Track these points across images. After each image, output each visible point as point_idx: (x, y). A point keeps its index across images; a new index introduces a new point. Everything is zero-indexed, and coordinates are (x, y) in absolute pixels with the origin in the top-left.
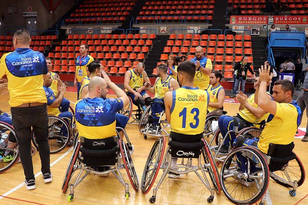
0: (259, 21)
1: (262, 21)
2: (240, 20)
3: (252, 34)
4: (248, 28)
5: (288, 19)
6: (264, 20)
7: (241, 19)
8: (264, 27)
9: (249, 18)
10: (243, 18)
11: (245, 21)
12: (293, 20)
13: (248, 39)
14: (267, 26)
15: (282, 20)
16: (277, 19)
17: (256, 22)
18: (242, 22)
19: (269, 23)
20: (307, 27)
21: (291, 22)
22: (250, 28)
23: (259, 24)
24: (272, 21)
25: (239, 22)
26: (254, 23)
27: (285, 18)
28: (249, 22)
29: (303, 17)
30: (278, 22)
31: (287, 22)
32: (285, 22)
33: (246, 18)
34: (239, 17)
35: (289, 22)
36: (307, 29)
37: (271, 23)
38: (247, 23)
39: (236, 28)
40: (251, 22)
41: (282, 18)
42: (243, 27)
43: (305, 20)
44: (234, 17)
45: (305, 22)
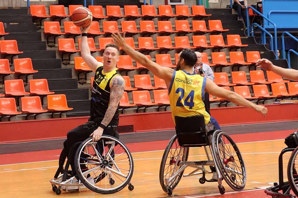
13: (203, 14)
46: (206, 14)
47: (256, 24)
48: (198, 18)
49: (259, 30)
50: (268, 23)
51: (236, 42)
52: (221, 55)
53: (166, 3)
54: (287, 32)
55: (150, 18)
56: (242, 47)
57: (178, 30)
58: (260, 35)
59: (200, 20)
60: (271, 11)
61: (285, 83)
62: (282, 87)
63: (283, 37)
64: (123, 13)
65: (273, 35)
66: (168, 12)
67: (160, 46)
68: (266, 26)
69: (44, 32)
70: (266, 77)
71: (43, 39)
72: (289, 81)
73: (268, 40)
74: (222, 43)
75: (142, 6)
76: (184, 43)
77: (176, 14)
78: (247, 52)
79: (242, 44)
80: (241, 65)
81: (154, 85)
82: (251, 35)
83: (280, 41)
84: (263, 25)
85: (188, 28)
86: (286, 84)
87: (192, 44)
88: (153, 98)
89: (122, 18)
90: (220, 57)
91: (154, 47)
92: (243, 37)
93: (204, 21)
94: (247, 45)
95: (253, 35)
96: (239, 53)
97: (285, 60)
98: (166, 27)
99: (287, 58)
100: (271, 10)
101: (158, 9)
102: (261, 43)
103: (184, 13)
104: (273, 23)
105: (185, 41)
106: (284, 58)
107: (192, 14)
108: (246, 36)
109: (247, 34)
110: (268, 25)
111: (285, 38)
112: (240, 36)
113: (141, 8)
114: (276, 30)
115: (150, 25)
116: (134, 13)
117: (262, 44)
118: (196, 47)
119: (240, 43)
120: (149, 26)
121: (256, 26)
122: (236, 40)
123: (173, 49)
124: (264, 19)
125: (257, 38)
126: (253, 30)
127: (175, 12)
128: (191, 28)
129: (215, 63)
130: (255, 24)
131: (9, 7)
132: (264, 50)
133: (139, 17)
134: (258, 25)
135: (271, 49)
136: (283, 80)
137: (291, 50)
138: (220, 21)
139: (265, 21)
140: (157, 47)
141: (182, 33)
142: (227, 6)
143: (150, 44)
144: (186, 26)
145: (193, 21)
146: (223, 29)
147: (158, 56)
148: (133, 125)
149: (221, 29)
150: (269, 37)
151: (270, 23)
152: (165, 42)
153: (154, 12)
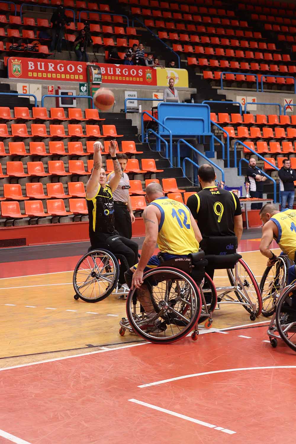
0: (70, 74)
1: (76, 73)
2: (30, 68)
3: (62, 103)
4: (50, 89)
5: (121, 72)
6: (80, 71)
8: (82, 87)
10: (36, 66)
11: (42, 72)
12: (129, 75)
13: (97, 118)
14: (86, 87)
15: (112, 73)
16: (103, 70)
17: (63, 76)
18: (36, 76)
19: (94, 80)
20: (155, 92)
21: (127, 79)
22: (54, 91)
23: (70, 80)
24: (100, 76)
25: (30, 74)
26: (61, 79)
27: (117, 69)
28: (49, 75)
29: (146, 70)
30: (106, 78)
31: (120, 78)
32: (117, 78)
33: (43, 64)
34: (29, 63)
35: (124, 79)
36: (156, 96)
37: (97, 80)
38: (47, 78)
39: (24, 90)
40: (54, 76)
41: (112, 69)
42: (40, 86)
43: (149, 75)
44: (16, 60)
45: (150, 81)
46: (100, 118)
47: (151, 129)
48: (92, 122)
49: (153, 136)
50: (164, 130)
51: (131, 149)
53: (57, 106)
55: (42, 121)
56: (136, 155)
57: (71, 135)
58: (154, 141)
59: (94, 125)
61: (181, 193)
62: (178, 197)
63: (178, 145)
64: (13, 115)
65: (168, 141)
66: (60, 115)
67: (52, 152)
68: (161, 132)
72: (185, 191)
75: (33, 108)
76: (77, 149)
77: (68, 118)
78: (142, 160)
79: (137, 151)
80: (136, 174)
81: (46, 193)
82: (145, 141)
83: (175, 148)
84: (158, 131)
85: (81, 133)
87: (85, 150)
88: (45, 207)
89: (12, 120)
91: (46, 152)
92: (137, 144)
93: (98, 126)
94: (142, 152)
95: (147, 142)
96: (134, 161)
97: (180, 168)
98: (59, 130)
99: (182, 165)
100: (166, 116)
101: (50, 111)
102: (155, 150)
103: (77, 117)
104: (168, 129)
105: (78, 147)
106: (179, 167)
107: (85, 118)
108: (140, 142)
109: (141, 140)
110: (164, 131)
111: (180, 145)
112: (135, 143)
113: (32, 110)
114: (171, 136)
115: (42, 129)
116: (24, 116)
117: (157, 151)
118: (90, 154)
119: (134, 150)
120: (40, 130)
121: (151, 132)
122: (130, 146)
123: (66, 155)
124: (160, 125)
125: (151, 144)
126: (147, 136)
127: (68, 116)
128: (84, 132)
130: (149, 130)
132: (159, 157)
133: (30, 120)
134: (153, 131)
135: (165, 156)
136: (179, 189)
137: (186, 158)
138: (114, 126)
139: (160, 128)
140: (49, 153)
141: (75, 139)
142: (122, 110)
143: (42, 149)
144: (80, 130)
145: (87, 126)
146: (118, 134)
147: (50, 162)
148: (25, 238)
149: (115, 135)
150: (164, 144)
151: (165, 130)
152: (58, 148)
153: (46, 115)
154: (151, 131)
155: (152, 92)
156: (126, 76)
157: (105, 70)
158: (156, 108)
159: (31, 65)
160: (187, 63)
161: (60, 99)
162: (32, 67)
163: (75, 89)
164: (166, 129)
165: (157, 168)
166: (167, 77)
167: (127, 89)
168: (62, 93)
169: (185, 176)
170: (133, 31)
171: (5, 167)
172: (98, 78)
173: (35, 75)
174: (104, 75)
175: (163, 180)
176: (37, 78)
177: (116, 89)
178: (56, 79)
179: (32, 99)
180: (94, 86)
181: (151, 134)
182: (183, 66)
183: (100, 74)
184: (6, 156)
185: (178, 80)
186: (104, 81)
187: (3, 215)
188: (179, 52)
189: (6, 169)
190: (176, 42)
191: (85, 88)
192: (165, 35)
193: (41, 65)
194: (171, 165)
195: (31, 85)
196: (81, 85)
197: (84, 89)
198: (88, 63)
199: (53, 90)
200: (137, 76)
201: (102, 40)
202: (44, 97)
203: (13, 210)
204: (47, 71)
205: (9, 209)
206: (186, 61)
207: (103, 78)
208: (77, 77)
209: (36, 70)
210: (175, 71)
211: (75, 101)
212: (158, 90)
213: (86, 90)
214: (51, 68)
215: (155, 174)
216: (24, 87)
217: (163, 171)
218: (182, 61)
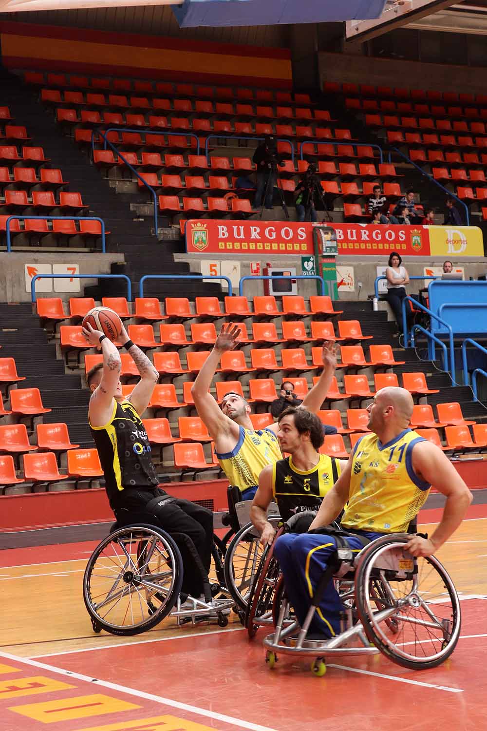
0: (286, 242)
1: (294, 240)
2: (221, 236)
3: (274, 290)
4: (255, 268)
5: (370, 236)
6: (302, 236)
7: (227, 235)
8: (306, 263)
9: (252, 228)
10: (230, 231)
11: (241, 241)
12: (384, 240)
13: (330, 311)
14: (313, 262)
15: (355, 238)
16: (339, 233)
17: (275, 246)
18: (231, 247)
19: (325, 250)
20: (427, 266)
21: (381, 246)
22: (261, 270)
23: (286, 251)
24: (334, 244)
25: (221, 245)
26: (272, 251)
27: (363, 231)
28: (252, 246)
29: (411, 231)
30: (345, 246)
31: (369, 246)
32: (363, 246)
33: (242, 228)
34: (220, 227)
35: (375, 246)
36: (429, 272)
37: (331, 250)
38: (249, 251)
39: (212, 270)
40: (260, 246)
41: (354, 231)
42: (238, 264)
43: (416, 239)
44: (199, 224)
45: (418, 248)
46: (334, 310)
47: (418, 326)
48: (321, 317)
49: (423, 336)
50: (439, 325)
51: (386, 357)
52: (360, 379)
53: (267, 293)
54: (471, 340)
55: (240, 318)
56: (395, 366)
57: (287, 338)
58: (425, 345)
59: (325, 321)
60: (443, 305)
61: (468, 426)
62: (464, 432)
63: (464, 349)
64: (194, 310)
65: (448, 345)
66: (269, 309)
67: (256, 366)
68: (435, 329)
69: (61, 345)
70: (436, 417)
71: (59, 357)
72: (475, 423)
73: (439, 353)
74: (362, 360)
75: (225, 298)
76: (297, 360)
77: (283, 311)
78: (403, 374)
79: (396, 361)
82: (410, 345)
83: (458, 354)
84: (430, 328)
85: (303, 335)
86: (470, 427)
87: (311, 362)
89: (192, 318)
90: (358, 384)
91: (246, 367)
92: (396, 349)
93: (331, 323)
94: (404, 363)
95: (413, 346)
96: (391, 376)
97: (469, 387)
98: (267, 333)
99: (471, 383)
101: (253, 302)
102: (427, 358)
103: (297, 310)
104: (446, 324)
105: (298, 356)
106: (467, 385)
107: (310, 310)
108: (401, 347)
109: (403, 344)
110: (440, 328)
111: (467, 350)
112: (392, 347)
113: (224, 301)
114: (452, 336)
116: (211, 311)
117: (429, 360)
118: (317, 367)
119: (391, 359)
121: (419, 330)
122: (384, 354)
123: (279, 371)
124: (432, 318)
125: (420, 350)
126: (413, 336)
127: (282, 308)
128: (309, 334)
129: (350, 393)
130: (416, 327)
131: (20, 303)
132: (432, 370)
133: (222, 317)
134: (422, 328)
135: (443, 370)
136: (466, 420)
137: (478, 370)
138: (357, 322)
139: (433, 321)
140: (252, 367)
141: (293, 344)
142: (369, 297)
143: (240, 362)
144: (300, 331)
145: (312, 323)
146: (364, 336)
147: (254, 382)
148: (213, 500)
149: (360, 336)
150: (441, 349)
151: (442, 325)
152: (266, 359)
153: (246, 308)
154: (419, 328)
155: (423, 267)
156: (378, 242)
157: (343, 234)
158: (426, 290)
159: (222, 231)
160: (482, 217)
161: (270, 282)
162: (224, 234)
163: (295, 266)
164: (444, 324)
165: (428, 387)
166: (448, 241)
167: (381, 263)
168: (274, 274)
169: (476, 400)
170: (390, 169)
171: (180, 392)
172: (331, 247)
173: (229, 246)
174: (342, 242)
175: (437, 406)
176: (233, 250)
177: (363, 263)
178: (264, 251)
179: (224, 284)
180: (326, 261)
181: (419, 332)
182: (474, 222)
183: (335, 240)
184: (182, 374)
185: (465, 245)
186: (342, 251)
187: (177, 465)
188: (468, 201)
189: (183, 395)
190: (462, 183)
191: (311, 264)
192: (444, 173)
193: (239, 229)
194: (454, 381)
195: (224, 263)
196: (304, 260)
197: (309, 265)
198: (315, 224)
199: (258, 269)
200: (396, 241)
201: (339, 186)
202: (245, 280)
203: (193, 457)
204: (248, 239)
205: (187, 455)
206: (480, 214)
207: (340, 247)
208: (297, 247)
209: (231, 239)
210: (460, 230)
211: (294, 286)
212: (433, 262)
213: (313, 268)
214: (255, 235)
215: (426, 398)
216: (212, 266)
217: (438, 391)
218: (473, 213)
